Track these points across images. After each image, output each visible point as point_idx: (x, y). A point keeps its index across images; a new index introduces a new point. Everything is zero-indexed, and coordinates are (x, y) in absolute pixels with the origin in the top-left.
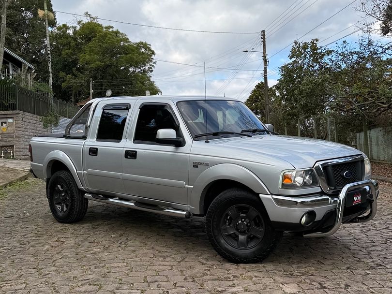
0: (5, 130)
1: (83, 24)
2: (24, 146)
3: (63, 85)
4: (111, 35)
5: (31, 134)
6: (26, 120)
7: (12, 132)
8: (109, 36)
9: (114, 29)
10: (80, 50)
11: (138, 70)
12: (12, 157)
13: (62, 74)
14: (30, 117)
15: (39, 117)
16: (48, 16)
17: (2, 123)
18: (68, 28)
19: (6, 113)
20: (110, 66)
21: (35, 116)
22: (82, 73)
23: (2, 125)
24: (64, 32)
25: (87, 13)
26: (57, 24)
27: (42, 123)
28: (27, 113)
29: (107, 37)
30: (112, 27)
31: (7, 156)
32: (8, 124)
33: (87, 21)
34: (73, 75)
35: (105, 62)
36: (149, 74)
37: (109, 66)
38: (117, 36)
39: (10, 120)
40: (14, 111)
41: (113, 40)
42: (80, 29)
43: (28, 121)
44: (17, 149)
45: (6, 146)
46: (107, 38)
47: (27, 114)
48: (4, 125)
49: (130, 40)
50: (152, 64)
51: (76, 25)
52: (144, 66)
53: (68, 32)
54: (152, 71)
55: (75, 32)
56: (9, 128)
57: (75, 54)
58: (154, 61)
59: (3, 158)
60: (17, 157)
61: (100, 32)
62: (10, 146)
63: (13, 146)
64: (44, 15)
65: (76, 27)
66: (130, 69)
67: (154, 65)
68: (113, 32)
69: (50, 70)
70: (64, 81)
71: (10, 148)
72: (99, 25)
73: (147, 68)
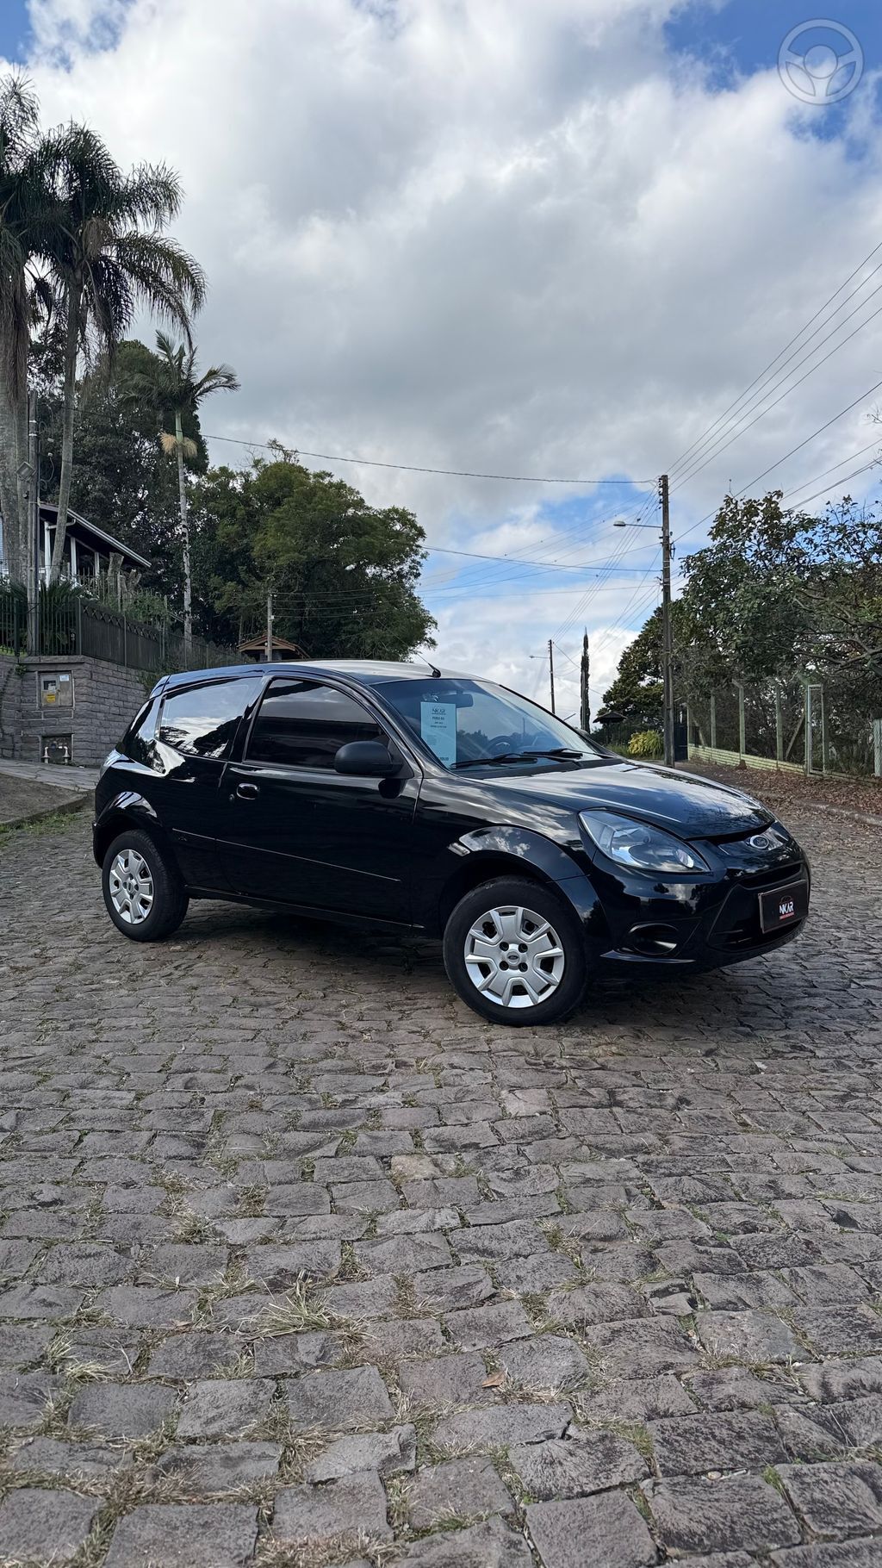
0: (52, 701)
1: (265, 466)
2: (94, 736)
3: (218, 605)
4: (325, 491)
5: (114, 709)
6: (101, 678)
7: (68, 704)
8: (320, 493)
9: (335, 480)
10: (257, 527)
11: (386, 573)
12: (66, 761)
13: (215, 580)
14: (110, 673)
15: (133, 671)
16: (184, 448)
17: (46, 684)
18: (232, 476)
19: (56, 661)
20: (321, 562)
21: (124, 669)
22: (260, 578)
23: (46, 687)
24: (224, 486)
25: (275, 442)
26: (209, 467)
27: (142, 687)
28: (104, 662)
29: (315, 495)
30: (330, 475)
31: (57, 759)
32: (58, 685)
33: (274, 461)
34: (240, 582)
35: (309, 554)
36: (413, 581)
37: (319, 562)
38: (339, 495)
39: (64, 678)
40: (72, 657)
41: (329, 503)
42: (259, 479)
43: (105, 680)
44: (77, 744)
45: (55, 736)
46: (316, 499)
47: (104, 664)
48: (51, 688)
49: (367, 503)
50: (417, 558)
51: (249, 469)
52: (399, 564)
53: (231, 485)
54: (419, 574)
55: (247, 486)
56: (62, 696)
57: (246, 536)
58: (422, 551)
59: (46, 761)
60: (78, 760)
61: (302, 484)
62: (64, 735)
63: (69, 735)
64: (175, 446)
65: (248, 474)
66: (368, 571)
67: (422, 561)
68: (331, 485)
69: (187, 571)
70: (219, 597)
71: (62, 741)
72: (300, 469)
73: (406, 568)
